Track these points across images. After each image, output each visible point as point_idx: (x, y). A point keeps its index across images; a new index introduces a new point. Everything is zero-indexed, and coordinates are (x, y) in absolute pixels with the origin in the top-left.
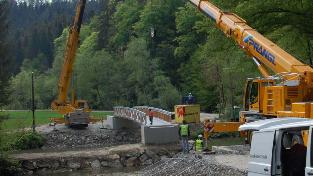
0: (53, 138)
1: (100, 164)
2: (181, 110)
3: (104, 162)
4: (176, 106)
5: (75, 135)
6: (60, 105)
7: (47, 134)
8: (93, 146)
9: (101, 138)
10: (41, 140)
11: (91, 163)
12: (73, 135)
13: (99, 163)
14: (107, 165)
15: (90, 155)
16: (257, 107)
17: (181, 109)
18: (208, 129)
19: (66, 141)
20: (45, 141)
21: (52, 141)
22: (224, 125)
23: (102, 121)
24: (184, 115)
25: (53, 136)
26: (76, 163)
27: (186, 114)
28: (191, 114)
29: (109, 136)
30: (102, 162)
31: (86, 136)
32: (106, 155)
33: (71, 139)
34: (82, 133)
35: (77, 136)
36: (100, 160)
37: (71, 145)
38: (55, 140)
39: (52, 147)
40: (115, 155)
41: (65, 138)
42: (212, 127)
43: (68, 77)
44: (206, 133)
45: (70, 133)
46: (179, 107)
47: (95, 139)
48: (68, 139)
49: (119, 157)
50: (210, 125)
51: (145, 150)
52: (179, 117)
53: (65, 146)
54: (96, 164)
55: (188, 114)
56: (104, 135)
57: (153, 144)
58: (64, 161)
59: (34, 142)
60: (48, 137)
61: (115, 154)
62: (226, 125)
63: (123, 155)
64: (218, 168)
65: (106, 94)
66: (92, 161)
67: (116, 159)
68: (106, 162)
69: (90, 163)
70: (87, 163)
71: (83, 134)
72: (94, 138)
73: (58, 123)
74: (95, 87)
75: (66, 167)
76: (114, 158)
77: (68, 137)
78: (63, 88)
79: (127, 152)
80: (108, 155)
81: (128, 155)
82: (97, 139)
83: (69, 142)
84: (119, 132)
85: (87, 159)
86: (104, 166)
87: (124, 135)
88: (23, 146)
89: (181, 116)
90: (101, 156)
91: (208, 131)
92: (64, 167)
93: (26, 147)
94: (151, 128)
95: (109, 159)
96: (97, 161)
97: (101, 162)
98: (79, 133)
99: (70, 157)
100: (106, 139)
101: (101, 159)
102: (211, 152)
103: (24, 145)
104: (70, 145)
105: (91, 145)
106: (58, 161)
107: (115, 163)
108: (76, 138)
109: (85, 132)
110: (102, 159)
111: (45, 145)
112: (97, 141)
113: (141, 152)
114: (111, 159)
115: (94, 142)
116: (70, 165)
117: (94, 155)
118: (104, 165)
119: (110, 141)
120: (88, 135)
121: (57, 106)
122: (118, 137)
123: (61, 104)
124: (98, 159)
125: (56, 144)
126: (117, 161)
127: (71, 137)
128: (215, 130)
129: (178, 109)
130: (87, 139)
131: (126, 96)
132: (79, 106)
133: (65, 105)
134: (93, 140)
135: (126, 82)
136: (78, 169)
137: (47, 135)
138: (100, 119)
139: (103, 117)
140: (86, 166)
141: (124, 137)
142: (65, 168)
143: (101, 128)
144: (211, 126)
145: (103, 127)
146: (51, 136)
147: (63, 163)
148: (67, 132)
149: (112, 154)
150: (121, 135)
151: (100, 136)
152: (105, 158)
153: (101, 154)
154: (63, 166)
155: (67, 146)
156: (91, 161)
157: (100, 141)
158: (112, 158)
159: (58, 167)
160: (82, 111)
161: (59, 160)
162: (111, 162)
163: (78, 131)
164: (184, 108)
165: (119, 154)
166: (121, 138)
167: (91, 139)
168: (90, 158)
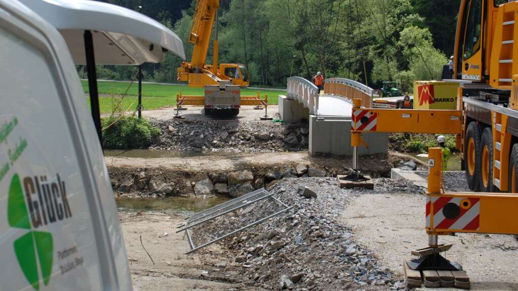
0: (171, 132)
1: (212, 189)
2: (425, 91)
3: (220, 185)
4: (417, 83)
5: (209, 128)
6: (193, 71)
7: (163, 124)
8: (240, 151)
9: (257, 137)
10: (149, 133)
11: (194, 185)
12: (207, 128)
13: (212, 185)
14: (225, 190)
15: (196, 169)
16: (477, 67)
17: (425, 88)
18: (359, 123)
19: (193, 139)
20: (155, 136)
21: (168, 138)
22: (404, 116)
23: (264, 104)
24: (431, 102)
25: (171, 128)
26: (166, 182)
27: (436, 100)
28: (448, 100)
29: (272, 135)
30: (216, 185)
31: (229, 131)
32: (227, 172)
33: (202, 136)
34: (224, 124)
35: (213, 131)
36: (214, 180)
37: (201, 148)
38: (174, 135)
39: (166, 148)
40: (245, 171)
41: (192, 134)
42: (372, 118)
43: (208, 17)
44: (355, 133)
45: (202, 124)
46: (421, 83)
47: (247, 138)
48: (197, 134)
49: (252, 177)
50: (365, 112)
51: (308, 166)
52: (421, 104)
53: (189, 147)
54: (204, 188)
55: (441, 100)
56: (264, 133)
57: (328, 155)
58: (144, 176)
59: (137, 135)
60: (162, 129)
61: (245, 169)
62: (408, 116)
63: (261, 173)
64: (317, 230)
65: (316, 60)
66: (197, 181)
67: (245, 181)
68: (225, 185)
69: (193, 183)
70: (188, 183)
71: (224, 128)
72: (244, 136)
73: (183, 104)
74: (299, 47)
75: (146, 187)
76: (240, 178)
77: (197, 132)
78: (198, 38)
79: (269, 168)
80: (230, 172)
81: (271, 175)
82: (249, 139)
83: (197, 141)
84: (293, 128)
85: (188, 175)
86: (220, 193)
87: (303, 134)
88: (116, 141)
89: (426, 103)
90: (216, 172)
91: (361, 128)
92: (144, 189)
93: (120, 145)
94: (325, 120)
95: (231, 180)
96: (207, 181)
97: (214, 184)
98: (217, 125)
99: (158, 169)
100: (266, 141)
101: (215, 177)
102: (364, 182)
103: (118, 141)
104: (198, 147)
105: (236, 150)
106: (133, 175)
107: (242, 188)
108: (211, 134)
109: (230, 123)
110: (216, 179)
111: (155, 143)
112: (249, 143)
113: (298, 170)
114: (235, 179)
115: (243, 144)
116: (154, 185)
117: (205, 168)
118: (220, 191)
119: (273, 145)
120: (233, 130)
121: (186, 73)
122: (289, 137)
123: (194, 69)
124: (210, 177)
125: (174, 143)
126: (248, 184)
127: (203, 132)
128: (378, 128)
129: (420, 89)
130: (231, 137)
131: (350, 64)
132: (227, 75)
133: (201, 72)
134: (242, 140)
135: (353, 38)
136: (169, 194)
137: (161, 125)
138: (262, 101)
139: (266, 96)
140: (185, 190)
141: (303, 138)
142: (145, 191)
143: (262, 119)
144: (368, 115)
145: (266, 116)
146: (168, 128)
147: (141, 179)
148: (198, 122)
149: (239, 170)
150: (296, 133)
151: (256, 133)
152: (224, 176)
153: (217, 168)
154: (141, 186)
155: (193, 148)
156: (195, 181)
157: (254, 142)
158: (238, 179)
159: (131, 186)
160: (229, 83)
161: (136, 174)
162: (235, 185)
163: (218, 121)
164: (431, 87)
165: (253, 171)
166: (295, 139)
167: (239, 138)
168: (195, 175)
